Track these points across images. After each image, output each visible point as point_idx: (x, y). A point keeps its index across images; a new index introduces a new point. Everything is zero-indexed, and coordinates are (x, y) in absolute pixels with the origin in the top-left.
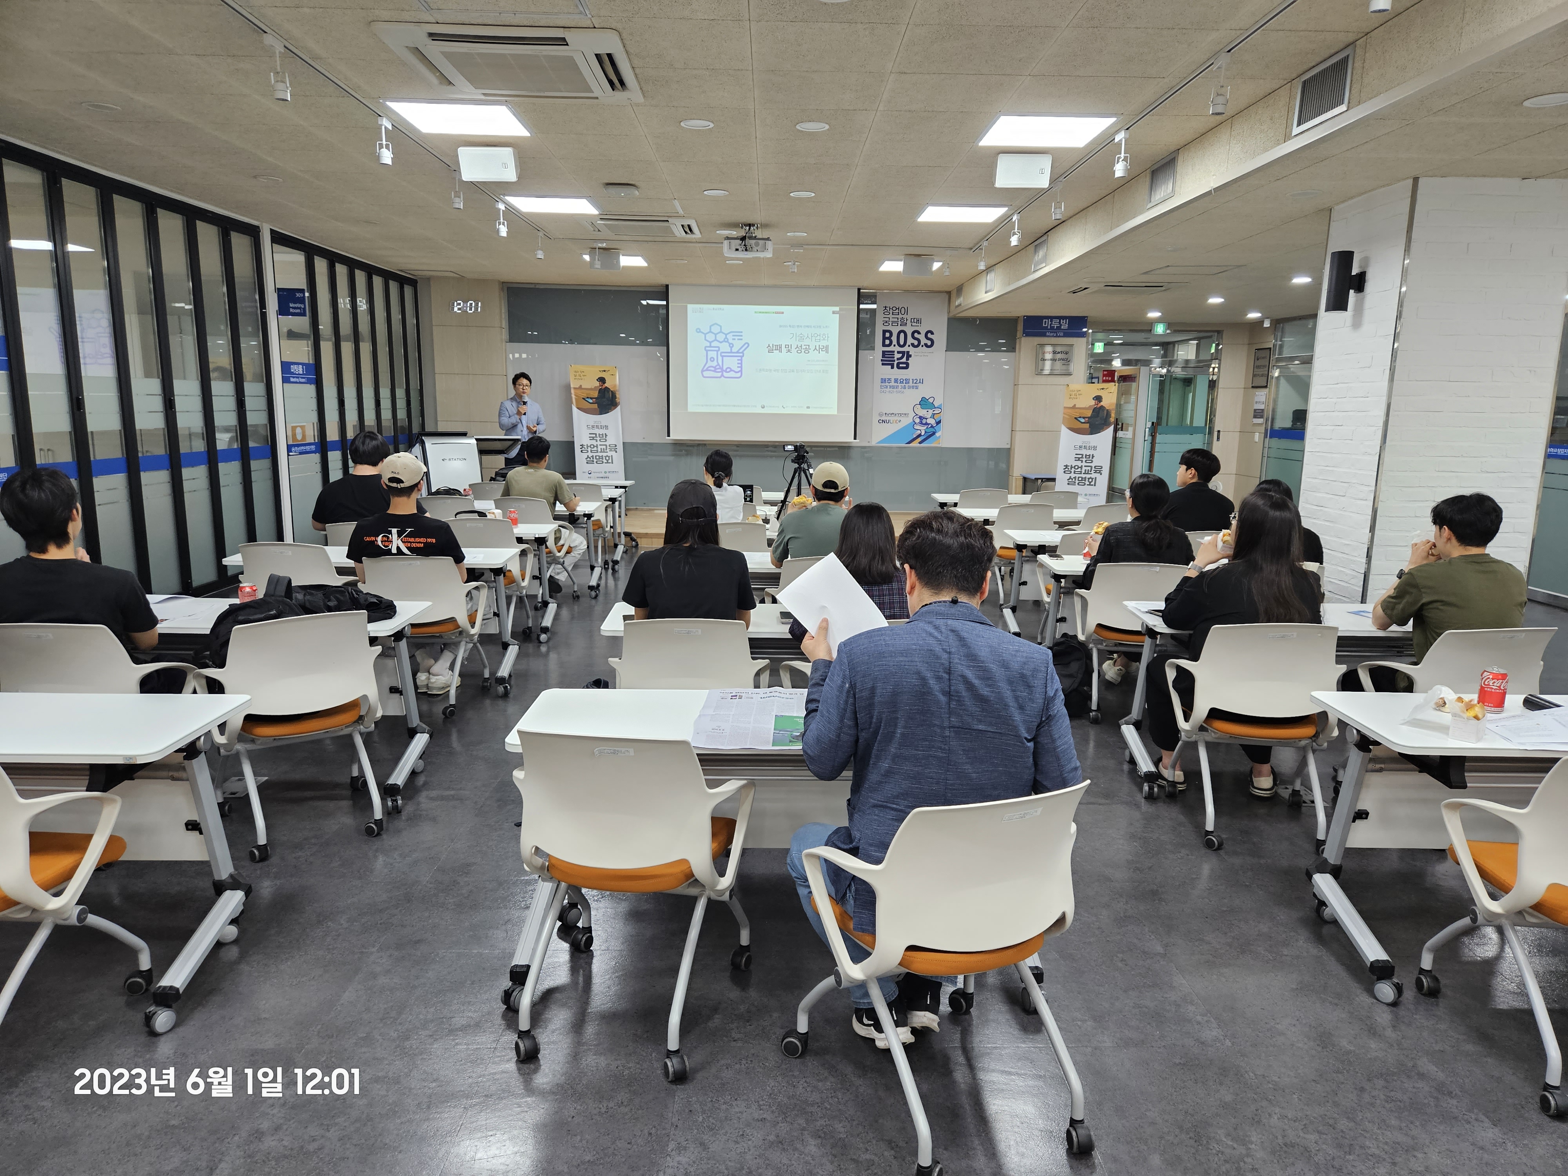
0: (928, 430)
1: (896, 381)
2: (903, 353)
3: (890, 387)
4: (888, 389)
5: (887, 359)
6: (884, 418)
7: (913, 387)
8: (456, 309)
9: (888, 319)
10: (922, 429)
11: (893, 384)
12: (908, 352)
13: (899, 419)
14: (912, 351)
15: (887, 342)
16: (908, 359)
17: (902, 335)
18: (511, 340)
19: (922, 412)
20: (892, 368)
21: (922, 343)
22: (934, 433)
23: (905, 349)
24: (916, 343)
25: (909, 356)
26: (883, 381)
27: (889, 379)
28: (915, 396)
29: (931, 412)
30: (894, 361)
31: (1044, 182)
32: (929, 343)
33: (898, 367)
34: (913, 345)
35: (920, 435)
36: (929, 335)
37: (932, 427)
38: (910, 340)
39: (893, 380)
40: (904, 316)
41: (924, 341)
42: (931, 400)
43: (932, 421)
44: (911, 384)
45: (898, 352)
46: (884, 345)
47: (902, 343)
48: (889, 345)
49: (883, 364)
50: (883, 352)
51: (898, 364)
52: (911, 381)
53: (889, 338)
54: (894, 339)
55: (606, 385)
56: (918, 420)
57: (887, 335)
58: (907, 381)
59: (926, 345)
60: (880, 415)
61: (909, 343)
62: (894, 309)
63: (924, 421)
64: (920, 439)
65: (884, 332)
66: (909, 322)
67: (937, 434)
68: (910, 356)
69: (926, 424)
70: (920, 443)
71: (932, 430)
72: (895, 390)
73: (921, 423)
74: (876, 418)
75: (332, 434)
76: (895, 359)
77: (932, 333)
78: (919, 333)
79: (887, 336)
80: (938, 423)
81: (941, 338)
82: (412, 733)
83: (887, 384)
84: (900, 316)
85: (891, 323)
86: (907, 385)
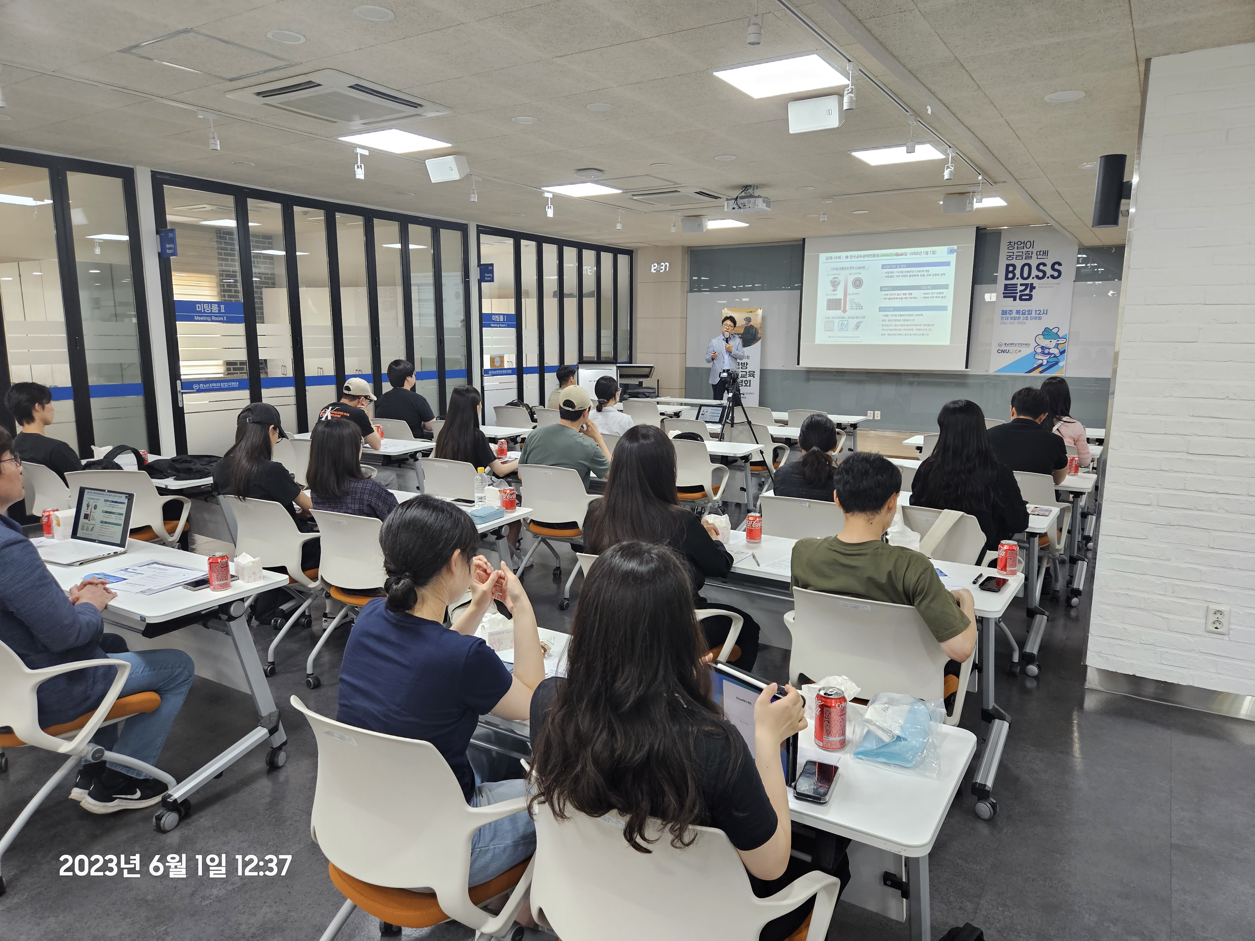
0: (1050, 360)
1: (1018, 312)
2: (1026, 285)
3: (1011, 318)
4: (1009, 321)
5: (1009, 292)
6: (1003, 348)
7: (1036, 318)
9: (1012, 254)
10: (1045, 359)
11: (1014, 315)
12: (1032, 284)
13: (1019, 349)
14: (1036, 282)
15: (1010, 275)
16: (1031, 291)
17: (1026, 268)
18: (693, 289)
19: (1045, 343)
20: (1015, 300)
21: (1048, 275)
22: (1057, 363)
23: (1028, 281)
24: (1041, 274)
25: (1032, 288)
26: (1004, 312)
27: (1011, 311)
28: (1038, 327)
29: (1054, 342)
30: (1017, 293)
32: (1056, 274)
33: (1021, 299)
34: (1037, 277)
35: (1041, 365)
36: (1057, 267)
37: (1055, 356)
38: (1035, 272)
39: (1014, 312)
40: (1029, 250)
41: (1049, 272)
42: (1055, 331)
43: (1056, 351)
44: (1033, 315)
45: (1021, 285)
46: (1007, 278)
47: (1025, 275)
48: (1012, 278)
49: (1004, 297)
50: (1006, 285)
51: (1021, 296)
52: (1034, 312)
53: (1013, 272)
54: (1018, 272)
55: (751, 323)
56: (1039, 350)
58: (1030, 312)
59: (1053, 277)
60: (1000, 345)
61: (1033, 275)
62: (1019, 243)
63: (1046, 351)
64: (1041, 369)
65: (1008, 266)
66: (1034, 256)
67: (1060, 364)
68: (1034, 288)
69: (1049, 354)
70: (1041, 372)
71: (1055, 359)
72: (1017, 321)
73: (1043, 353)
74: (995, 348)
76: (1018, 291)
77: (1060, 264)
78: (1045, 265)
79: (1010, 270)
80: (1062, 352)
81: (1069, 270)
83: (1008, 315)
84: (1025, 250)
85: (1014, 257)
86: (1029, 316)
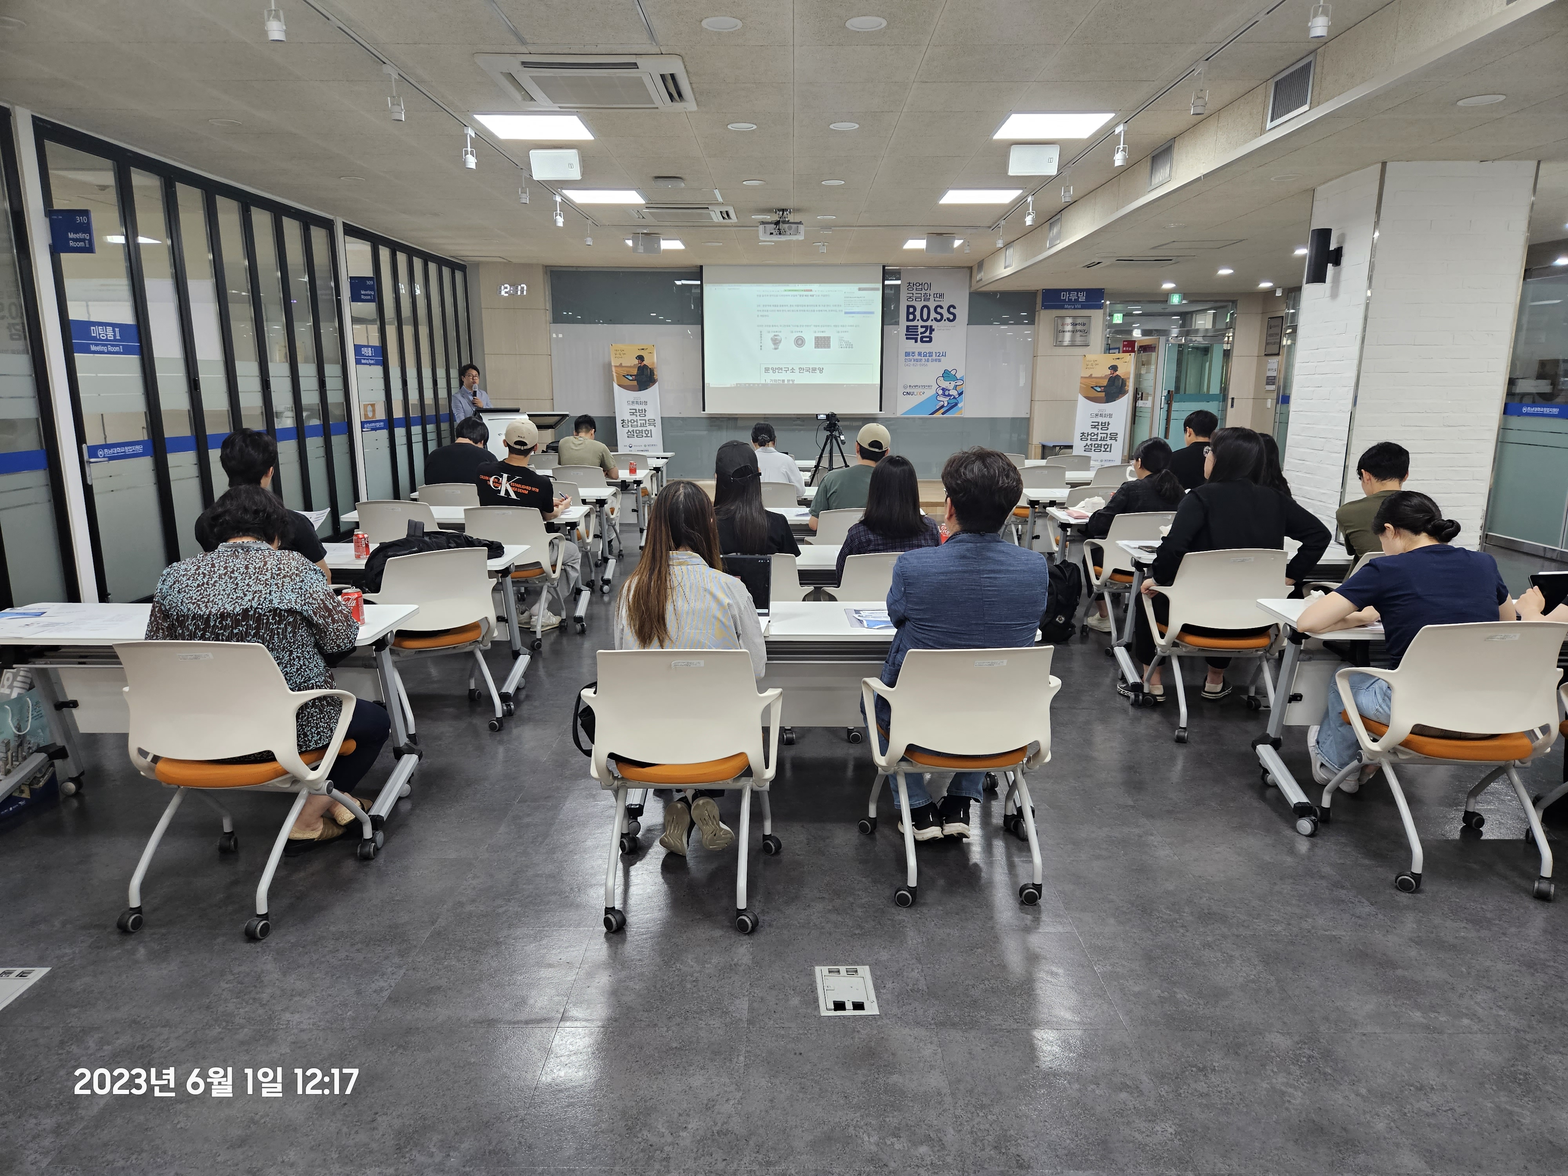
0: (950, 402)
1: (920, 354)
2: (926, 327)
3: (914, 360)
4: (912, 362)
5: (911, 333)
6: (908, 390)
7: (936, 360)
8: (503, 293)
9: (911, 295)
11: (916, 357)
12: (931, 326)
13: (923, 390)
14: (935, 325)
15: (911, 317)
16: (931, 333)
17: (925, 310)
18: (557, 319)
20: (916, 342)
21: (945, 318)
23: (929, 323)
24: (939, 317)
25: (932, 330)
26: (907, 354)
27: (913, 353)
28: (937, 369)
30: (918, 335)
31: (1053, 171)
32: (951, 317)
33: (922, 341)
34: (936, 319)
35: (942, 407)
36: (952, 310)
38: (933, 315)
39: (916, 354)
40: (927, 292)
41: (946, 315)
44: (934, 357)
45: (922, 327)
46: (908, 320)
47: (925, 317)
48: (913, 320)
49: (907, 338)
50: (908, 327)
51: (922, 338)
52: (934, 354)
53: (913, 313)
54: (918, 313)
55: (645, 363)
57: (911, 310)
58: (931, 354)
59: (948, 319)
60: (905, 387)
61: (932, 317)
62: (918, 285)
63: (947, 393)
64: (942, 410)
65: (908, 307)
66: (932, 298)
67: (959, 405)
68: (934, 330)
70: (943, 414)
72: (919, 363)
74: (901, 390)
75: (398, 413)
76: (919, 333)
77: (954, 307)
78: (941, 307)
80: (960, 394)
81: (962, 312)
82: (516, 655)
83: (911, 357)
84: (923, 292)
85: (914, 298)
86: (930, 358)
